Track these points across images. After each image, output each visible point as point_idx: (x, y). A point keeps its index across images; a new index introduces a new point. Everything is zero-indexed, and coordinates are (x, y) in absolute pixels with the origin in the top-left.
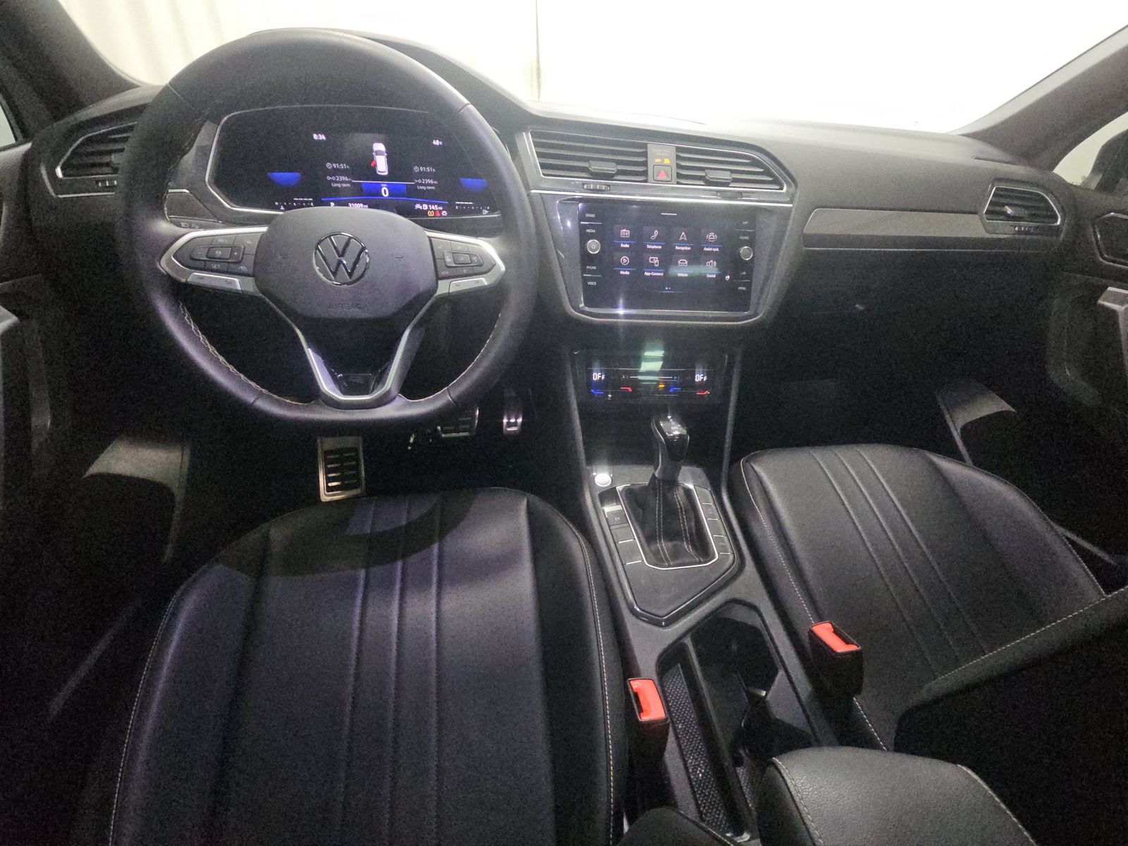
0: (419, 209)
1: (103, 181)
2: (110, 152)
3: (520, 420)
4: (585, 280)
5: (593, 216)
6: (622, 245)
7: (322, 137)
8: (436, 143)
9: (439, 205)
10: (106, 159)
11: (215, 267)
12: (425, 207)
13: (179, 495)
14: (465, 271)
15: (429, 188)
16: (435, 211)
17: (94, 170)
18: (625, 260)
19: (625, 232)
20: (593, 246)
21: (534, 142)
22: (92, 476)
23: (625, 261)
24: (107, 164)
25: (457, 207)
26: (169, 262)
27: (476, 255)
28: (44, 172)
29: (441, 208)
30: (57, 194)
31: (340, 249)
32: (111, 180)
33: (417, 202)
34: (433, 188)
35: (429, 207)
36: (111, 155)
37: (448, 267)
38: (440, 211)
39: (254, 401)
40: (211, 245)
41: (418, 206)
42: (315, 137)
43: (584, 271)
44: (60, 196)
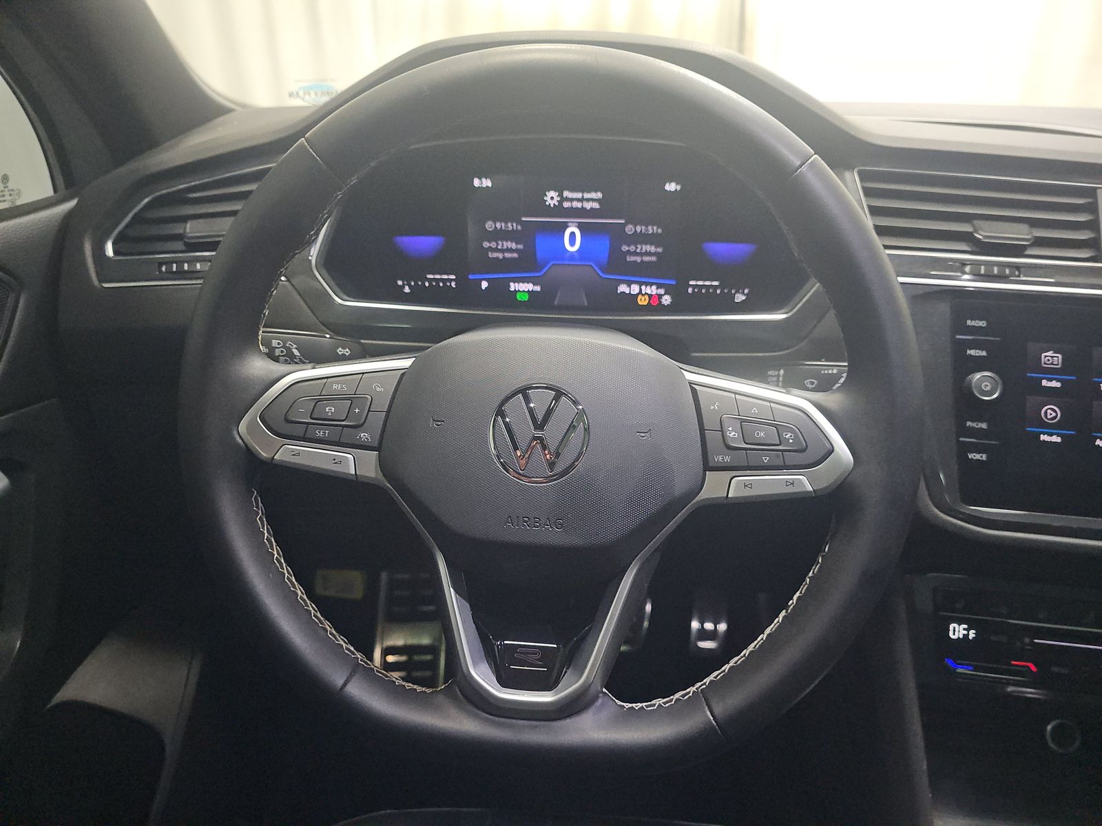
0: (623, 293)
1: (168, 263)
2: (184, 219)
3: (722, 627)
4: (964, 449)
5: (982, 324)
6: (1044, 383)
7: (487, 183)
8: (671, 187)
9: (659, 286)
10: (177, 229)
11: (320, 434)
12: (635, 289)
13: (171, 748)
14: (766, 460)
15: (646, 259)
16: (650, 296)
17: (159, 246)
18: (1051, 412)
19: (1052, 358)
20: (985, 384)
21: (863, 188)
22: (57, 706)
23: (1051, 414)
24: (179, 237)
25: (690, 290)
26: (252, 426)
27: (792, 431)
28: (88, 248)
29: (662, 291)
30: (100, 281)
31: (540, 417)
32: (180, 263)
33: (623, 282)
34: (654, 259)
35: (641, 289)
36: (187, 223)
37: (729, 448)
38: (660, 296)
39: (345, 684)
40: (320, 394)
41: (623, 288)
42: (476, 182)
43: (963, 431)
44: (106, 285)
